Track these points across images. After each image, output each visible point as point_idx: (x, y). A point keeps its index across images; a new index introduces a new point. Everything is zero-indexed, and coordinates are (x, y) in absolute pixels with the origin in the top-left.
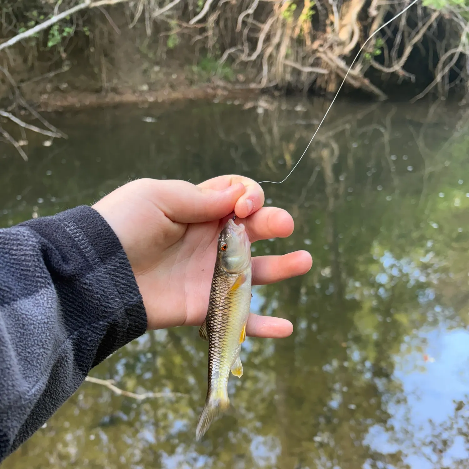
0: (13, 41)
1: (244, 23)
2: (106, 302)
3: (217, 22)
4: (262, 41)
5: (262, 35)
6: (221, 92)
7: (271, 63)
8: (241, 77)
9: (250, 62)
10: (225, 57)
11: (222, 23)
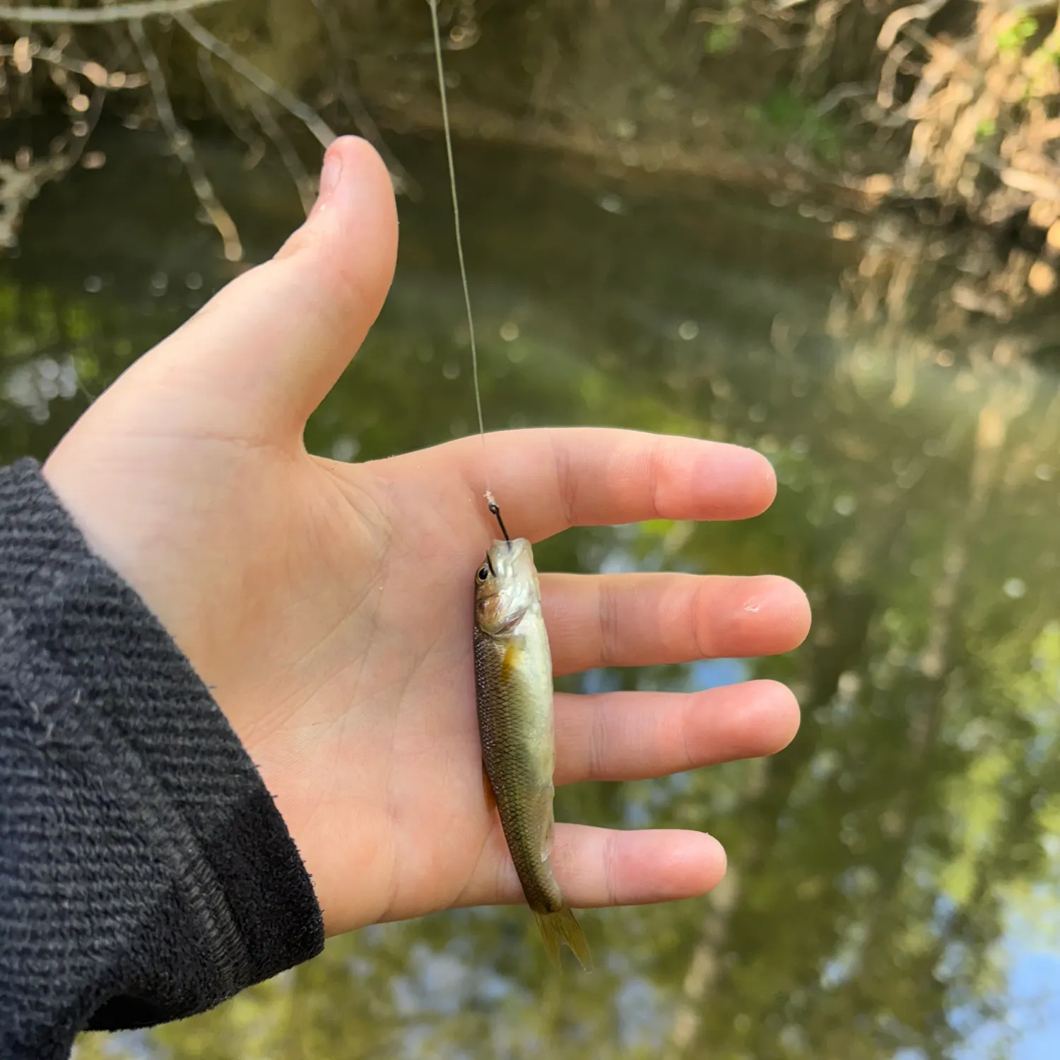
1: (900, 37)
4: (930, 89)
5: (932, 75)
6: (795, 183)
7: (936, 147)
8: (855, 160)
9: (887, 128)
10: (831, 102)
11: (848, 26)
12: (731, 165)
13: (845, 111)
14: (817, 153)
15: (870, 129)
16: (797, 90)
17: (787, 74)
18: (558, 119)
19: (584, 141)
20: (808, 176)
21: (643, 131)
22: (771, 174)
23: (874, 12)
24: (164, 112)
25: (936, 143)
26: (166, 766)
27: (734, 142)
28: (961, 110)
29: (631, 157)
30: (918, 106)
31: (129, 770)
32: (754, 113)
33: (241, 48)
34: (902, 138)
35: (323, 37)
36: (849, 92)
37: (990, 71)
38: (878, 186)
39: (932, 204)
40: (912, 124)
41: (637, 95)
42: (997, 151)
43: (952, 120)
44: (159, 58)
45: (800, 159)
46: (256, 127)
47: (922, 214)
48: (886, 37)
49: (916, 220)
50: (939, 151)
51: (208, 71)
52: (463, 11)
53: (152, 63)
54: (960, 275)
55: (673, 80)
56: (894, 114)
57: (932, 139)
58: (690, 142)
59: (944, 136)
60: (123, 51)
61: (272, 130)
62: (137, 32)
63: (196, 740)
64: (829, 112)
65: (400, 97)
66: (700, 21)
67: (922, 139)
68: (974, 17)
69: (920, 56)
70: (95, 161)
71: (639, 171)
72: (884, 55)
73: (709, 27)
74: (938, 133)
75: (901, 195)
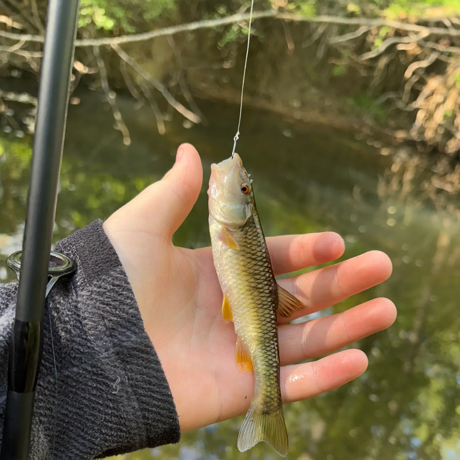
0: (194, 26)
1: (414, 73)
2: (83, 339)
3: (388, 66)
4: (425, 96)
5: (426, 91)
6: (366, 131)
7: (427, 120)
8: (392, 123)
9: (406, 111)
10: (383, 99)
11: (392, 68)
12: (340, 121)
13: (389, 102)
14: (376, 119)
15: (399, 111)
16: (369, 94)
17: (365, 87)
18: (269, 98)
19: (278, 107)
20: (372, 128)
21: (304, 105)
22: (356, 126)
23: (404, 63)
24: (104, 84)
25: (427, 118)
26: (146, 410)
27: (342, 112)
28: (438, 105)
29: (298, 115)
30: (420, 102)
31: (134, 408)
32: (350, 101)
33: (139, 61)
34: (413, 115)
35: (174, 59)
36: (391, 95)
37: (451, 90)
38: (401, 135)
39: (423, 143)
40: (417, 110)
41: (302, 91)
42: (453, 123)
43: (434, 110)
44: (105, 63)
45: (369, 121)
46: (142, 93)
47: (419, 147)
48: (408, 74)
49: (416, 149)
50: (428, 121)
51: (123, 69)
52: (232, 52)
53: (101, 64)
54: (434, 173)
55: (318, 85)
56: (409, 105)
57: (425, 117)
58: (323, 111)
59: (430, 116)
60: (90, 58)
61: (148, 95)
62: (96, 51)
63: (159, 403)
64: (381, 103)
65: (204, 85)
66: (331, 62)
67: (421, 116)
68: (446, 68)
69: (422, 82)
70: (76, 102)
71: (300, 121)
72: (406, 81)
73: (334, 65)
74: (428, 115)
75: (410, 139)
